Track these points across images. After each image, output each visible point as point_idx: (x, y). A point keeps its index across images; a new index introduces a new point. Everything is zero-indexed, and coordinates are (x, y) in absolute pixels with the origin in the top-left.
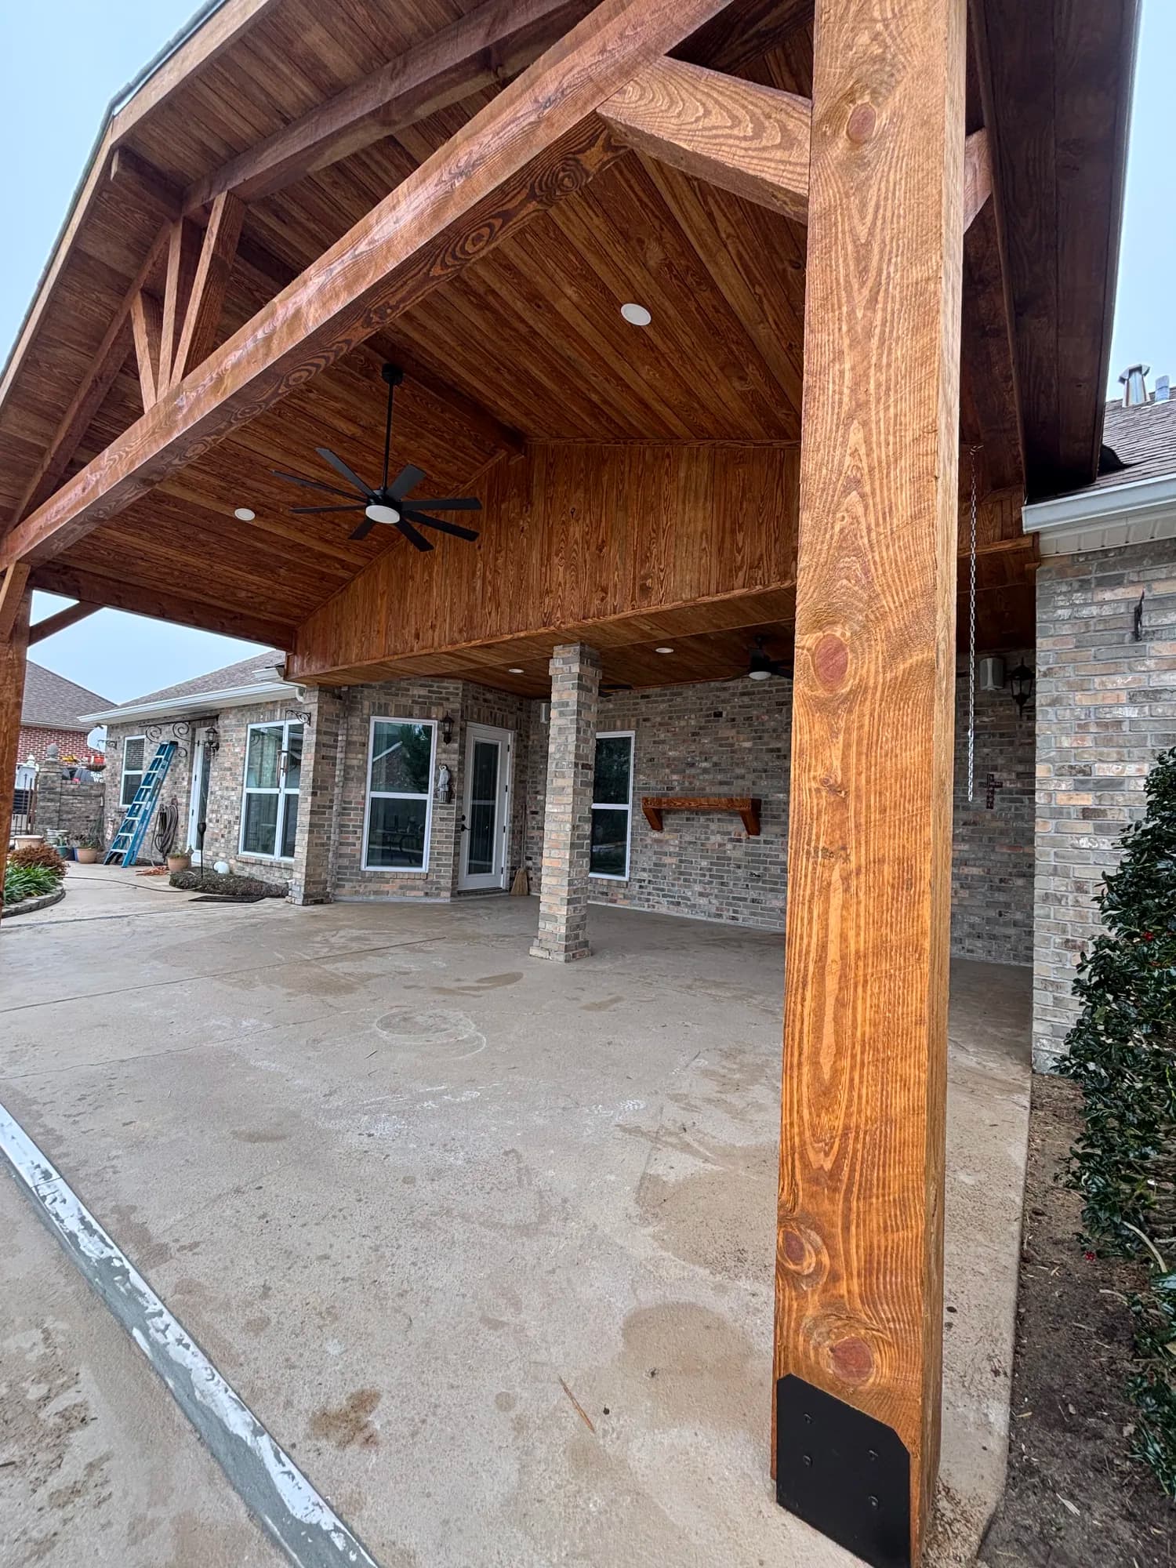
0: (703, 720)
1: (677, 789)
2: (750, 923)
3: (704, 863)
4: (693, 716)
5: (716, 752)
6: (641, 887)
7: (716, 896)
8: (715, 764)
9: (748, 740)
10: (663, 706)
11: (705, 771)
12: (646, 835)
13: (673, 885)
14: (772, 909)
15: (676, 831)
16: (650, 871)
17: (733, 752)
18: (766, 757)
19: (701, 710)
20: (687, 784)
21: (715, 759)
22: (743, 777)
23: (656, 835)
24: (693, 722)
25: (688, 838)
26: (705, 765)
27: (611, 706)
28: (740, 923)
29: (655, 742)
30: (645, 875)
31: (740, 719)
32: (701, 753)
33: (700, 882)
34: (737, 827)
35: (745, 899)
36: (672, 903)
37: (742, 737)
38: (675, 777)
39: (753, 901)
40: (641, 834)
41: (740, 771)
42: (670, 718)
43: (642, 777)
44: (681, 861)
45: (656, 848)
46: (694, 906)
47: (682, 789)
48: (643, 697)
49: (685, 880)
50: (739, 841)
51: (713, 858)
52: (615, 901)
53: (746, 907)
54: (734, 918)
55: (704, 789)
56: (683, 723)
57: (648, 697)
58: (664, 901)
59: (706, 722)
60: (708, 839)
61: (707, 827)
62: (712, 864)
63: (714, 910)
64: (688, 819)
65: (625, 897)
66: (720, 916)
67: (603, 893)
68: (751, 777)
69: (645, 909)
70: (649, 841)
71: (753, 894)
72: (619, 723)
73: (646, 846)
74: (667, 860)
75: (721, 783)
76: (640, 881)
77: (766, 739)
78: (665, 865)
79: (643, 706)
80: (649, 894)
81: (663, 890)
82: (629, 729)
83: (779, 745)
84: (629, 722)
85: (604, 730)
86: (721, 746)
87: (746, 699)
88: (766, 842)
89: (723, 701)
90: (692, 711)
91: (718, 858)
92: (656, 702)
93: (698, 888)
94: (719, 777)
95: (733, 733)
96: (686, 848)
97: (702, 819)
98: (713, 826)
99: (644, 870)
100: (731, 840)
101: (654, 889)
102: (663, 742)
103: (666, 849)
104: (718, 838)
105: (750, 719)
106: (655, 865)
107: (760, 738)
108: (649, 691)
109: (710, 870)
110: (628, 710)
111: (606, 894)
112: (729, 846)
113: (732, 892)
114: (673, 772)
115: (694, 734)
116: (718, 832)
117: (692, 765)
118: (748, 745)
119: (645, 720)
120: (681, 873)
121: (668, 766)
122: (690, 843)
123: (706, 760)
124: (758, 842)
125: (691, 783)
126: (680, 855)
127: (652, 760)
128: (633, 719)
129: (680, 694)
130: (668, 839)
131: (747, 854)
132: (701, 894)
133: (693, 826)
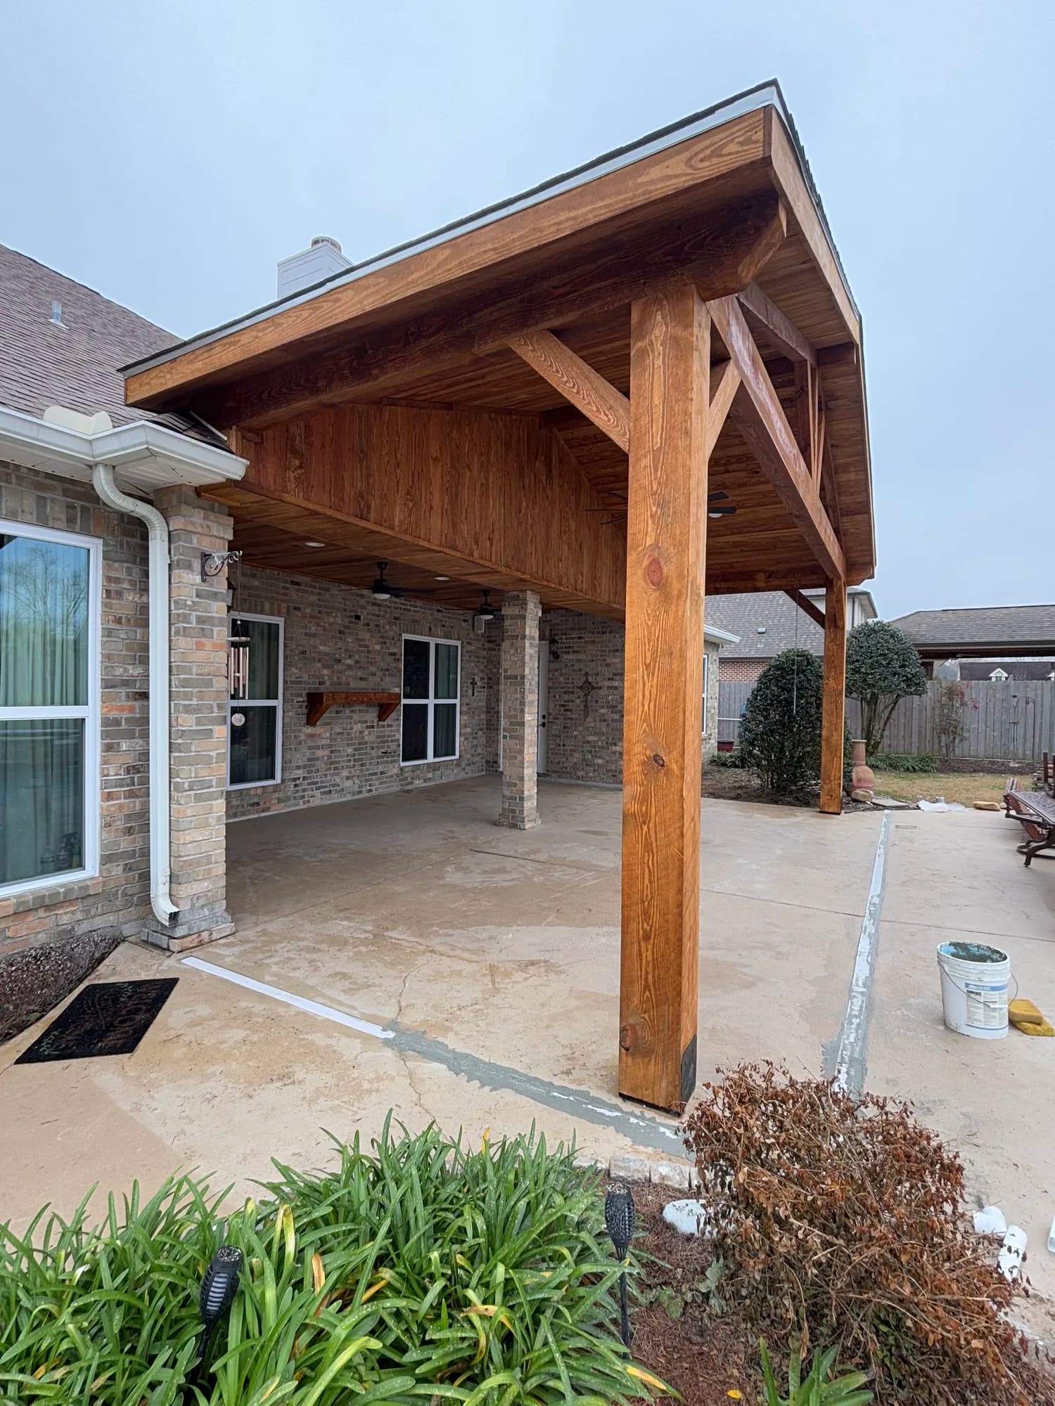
0: (347, 620)
1: (328, 683)
2: (380, 791)
3: (350, 750)
4: (339, 614)
5: (358, 652)
6: (296, 786)
7: (358, 777)
8: (357, 662)
9: (377, 644)
10: (313, 598)
11: (350, 667)
12: (300, 731)
13: (326, 776)
14: (392, 776)
15: (328, 724)
16: (305, 767)
17: (369, 652)
18: (389, 659)
19: (345, 610)
20: (335, 678)
21: (357, 657)
22: (375, 675)
23: (310, 730)
24: (339, 620)
25: (337, 730)
26: (349, 662)
27: (257, 583)
28: (374, 793)
29: (306, 634)
30: (300, 773)
31: (372, 626)
32: (346, 651)
33: (348, 767)
34: (372, 715)
35: (375, 774)
36: (325, 793)
37: (374, 641)
38: (325, 672)
39: (381, 773)
40: (294, 731)
41: (373, 669)
42: (320, 612)
43: (294, 670)
44: (332, 752)
45: (310, 743)
46: (342, 790)
47: (332, 684)
48: (292, 583)
49: (336, 769)
50: (373, 727)
51: (355, 744)
52: (268, 809)
53: (377, 779)
54: (370, 791)
55: (348, 684)
56: (332, 620)
57: (297, 584)
58: (318, 793)
59: (350, 622)
60: (352, 729)
61: (351, 717)
62: (355, 749)
63: (357, 789)
64: (337, 712)
65: (280, 800)
66: (360, 792)
67: (253, 805)
68: (379, 674)
69: (301, 807)
70: (303, 737)
71: (381, 768)
72: (267, 606)
73: (300, 743)
74: (320, 753)
75: (361, 679)
76: (295, 780)
77: (388, 645)
78: (317, 759)
79: (294, 594)
80: (304, 790)
81: (317, 783)
82: (279, 615)
83: (395, 651)
84: (279, 605)
85: (249, 611)
86: (360, 646)
87: (376, 608)
88: (389, 726)
89: (363, 607)
90: (338, 610)
91: (360, 744)
92: (306, 592)
93: (345, 773)
94: (360, 674)
95: (367, 636)
96: (335, 739)
97: (348, 711)
98: (356, 717)
99: (298, 768)
100: (368, 727)
101: (309, 784)
102: (314, 635)
103: (320, 743)
104: (358, 727)
105: (378, 626)
106: (309, 760)
107: (385, 643)
108: (299, 578)
109: (354, 755)
110: (277, 593)
111: (258, 804)
112: (366, 732)
113: (368, 770)
114: (324, 667)
115: (341, 632)
116: (359, 722)
117: (339, 661)
118: (378, 647)
119: (295, 608)
120: (332, 763)
121: (319, 661)
122: (339, 734)
123: (350, 657)
124: (383, 726)
125: (338, 678)
126: (330, 746)
127: (304, 652)
128: (284, 605)
129: (328, 590)
130: (321, 731)
131: (378, 737)
132: (348, 778)
133: (340, 718)
